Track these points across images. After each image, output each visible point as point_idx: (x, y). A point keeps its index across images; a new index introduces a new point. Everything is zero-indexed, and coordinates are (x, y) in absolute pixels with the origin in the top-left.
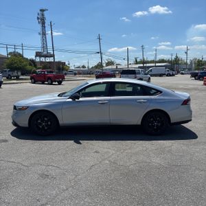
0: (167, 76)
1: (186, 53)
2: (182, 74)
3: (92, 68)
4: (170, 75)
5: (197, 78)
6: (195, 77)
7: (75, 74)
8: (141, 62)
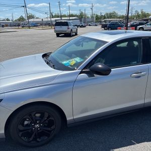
0: (81, 27)
1: (92, 9)
2: (90, 25)
3: (16, 21)
4: (83, 27)
5: (106, 28)
6: (104, 28)
7: (3, 26)
8: (56, 16)
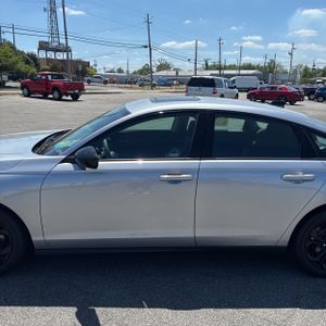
1: (291, 54)
3: (135, 73)
7: (106, 82)
8: (214, 67)
